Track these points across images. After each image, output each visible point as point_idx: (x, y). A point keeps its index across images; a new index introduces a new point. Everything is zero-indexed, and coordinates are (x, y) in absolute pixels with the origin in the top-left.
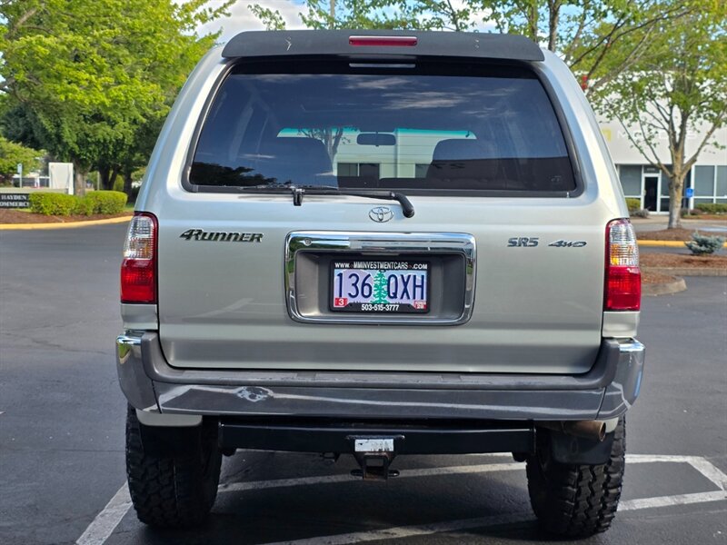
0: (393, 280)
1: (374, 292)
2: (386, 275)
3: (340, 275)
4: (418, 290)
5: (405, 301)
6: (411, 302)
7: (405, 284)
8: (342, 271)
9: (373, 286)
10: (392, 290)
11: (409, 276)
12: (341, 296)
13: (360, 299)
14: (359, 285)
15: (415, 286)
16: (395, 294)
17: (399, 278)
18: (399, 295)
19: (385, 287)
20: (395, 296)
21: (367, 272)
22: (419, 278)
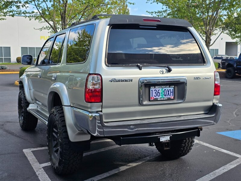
0: (165, 91)
1: (161, 95)
2: (164, 89)
3: (152, 90)
4: (172, 93)
5: (169, 97)
6: (170, 97)
7: (168, 92)
8: (152, 89)
9: (160, 93)
10: (165, 94)
11: (169, 89)
12: (152, 96)
13: (157, 97)
14: (157, 93)
15: (171, 92)
16: (166, 95)
17: (167, 90)
18: (167, 95)
19: (163, 93)
20: (166, 96)
21: (159, 89)
22: (172, 90)
